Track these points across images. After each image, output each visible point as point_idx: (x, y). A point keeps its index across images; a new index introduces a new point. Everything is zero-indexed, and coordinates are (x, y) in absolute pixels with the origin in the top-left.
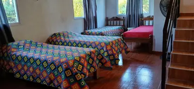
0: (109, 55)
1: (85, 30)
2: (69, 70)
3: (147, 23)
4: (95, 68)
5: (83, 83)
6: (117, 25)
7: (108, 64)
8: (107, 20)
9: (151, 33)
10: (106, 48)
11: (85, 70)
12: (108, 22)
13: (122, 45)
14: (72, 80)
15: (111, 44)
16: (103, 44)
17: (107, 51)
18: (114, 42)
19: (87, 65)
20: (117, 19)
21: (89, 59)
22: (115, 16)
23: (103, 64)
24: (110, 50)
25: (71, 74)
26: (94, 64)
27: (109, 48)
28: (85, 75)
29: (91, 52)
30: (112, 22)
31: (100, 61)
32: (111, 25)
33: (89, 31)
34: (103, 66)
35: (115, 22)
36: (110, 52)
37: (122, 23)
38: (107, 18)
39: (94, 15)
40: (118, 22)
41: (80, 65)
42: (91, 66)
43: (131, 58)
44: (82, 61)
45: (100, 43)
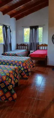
0: (24, 70)
1: (4, 52)
2: (3, 83)
3: (41, 48)
4: (18, 80)
5: (13, 91)
6: (23, 49)
7: (26, 76)
8: (17, 45)
9: (46, 54)
10: (23, 65)
11: (13, 82)
12: (18, 47)
13: (31, 62)
14: (5, 90)
15: (25, 62)
16: (20, 63)
17: (23, 67)
18: (27, 61)
19: (14, 78)
20: (24, 45)
21: (15, 74)
22: (22, 43)
23: (22, 76)
24: (25, 66)
25: (4, 86)
26: (18, 77)
27: (24, 65)
28: (13, 85)
29: (15, 69)
30: (20, 47)
31: (20, 74)
32: (20, 49)
33: (7, 52)
34: (22, 77)
35: (22, 47)
36: (25, 68)
37: (26, 47)
38: (17, 44)
39: (10, 42)
40: (24, 47)
41: (10, 79)
42: (16, 78)
43: (36, 70)
44: (11, 76)
45: (18, 62)
